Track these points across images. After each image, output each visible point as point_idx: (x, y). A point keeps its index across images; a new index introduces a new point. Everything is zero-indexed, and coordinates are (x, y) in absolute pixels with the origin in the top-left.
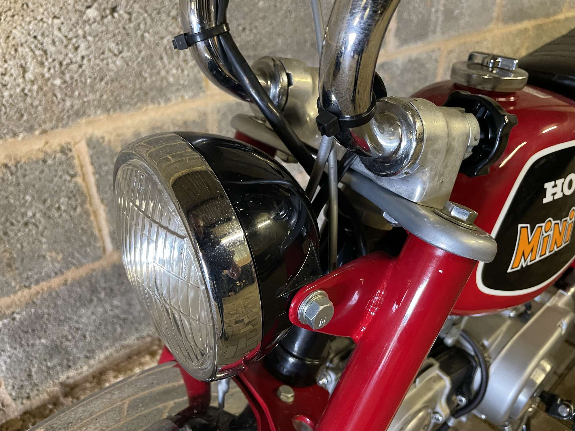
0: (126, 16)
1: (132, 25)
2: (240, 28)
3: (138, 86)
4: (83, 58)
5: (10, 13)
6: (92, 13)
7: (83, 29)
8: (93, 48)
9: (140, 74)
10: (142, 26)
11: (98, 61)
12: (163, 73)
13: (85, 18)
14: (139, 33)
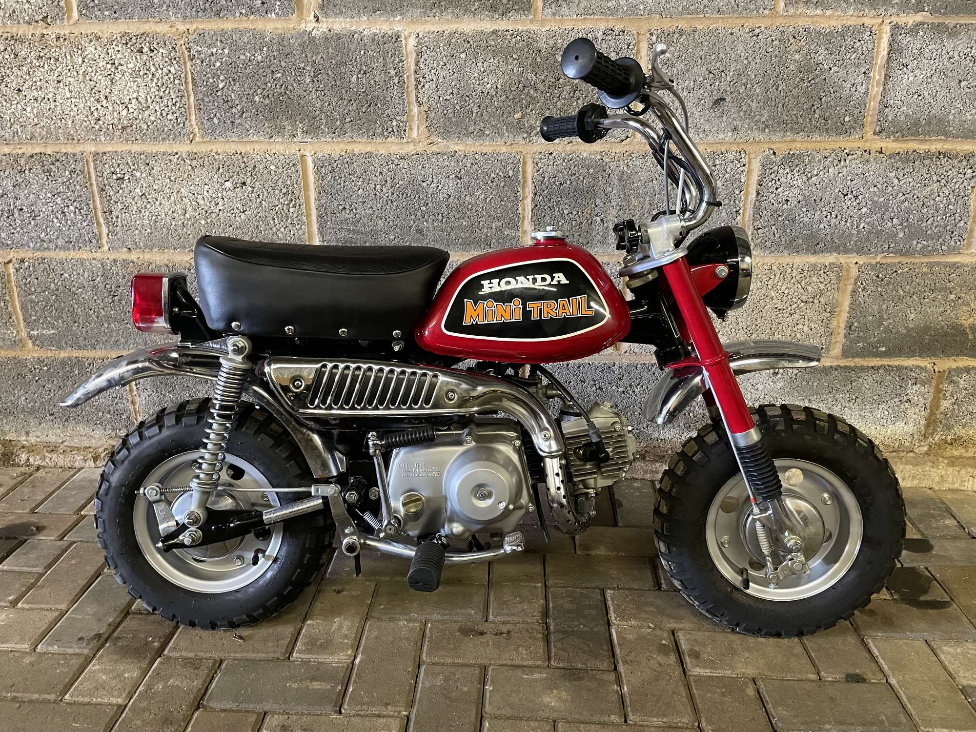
0: (250, 189)
1: (253, 195)
2: (341, 207)
3: (254, 235)
4: (220, 210)
5: (181, 179)
6: (228, 184)
7: (222, 193)
8: (226, 206)
9: (257, 226)
10: (261, 196)
11: (229, 214)
12: (274, 229)
13: (223, 187)
14: (258, 200)
